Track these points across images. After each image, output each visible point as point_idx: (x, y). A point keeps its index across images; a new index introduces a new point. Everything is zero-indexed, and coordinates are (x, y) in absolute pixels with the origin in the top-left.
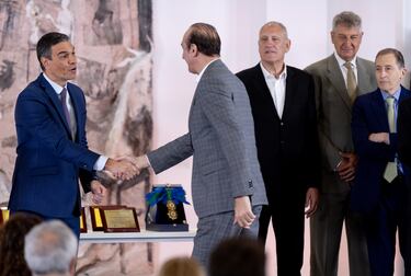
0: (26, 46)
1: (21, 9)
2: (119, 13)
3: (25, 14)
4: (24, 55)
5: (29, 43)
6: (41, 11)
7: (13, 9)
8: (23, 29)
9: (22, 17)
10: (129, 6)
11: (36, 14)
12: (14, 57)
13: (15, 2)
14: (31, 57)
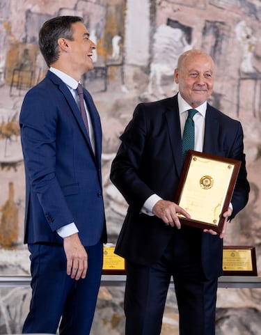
0: (236, 75)
1: (229, 31)
3: (234, 37)
4: (234, 86)
5: (239, 71)
6: (253, 34)
7: (221, 32)
8: (233, 55)
9: (230, 40)
11: (248, 37)
12: (222, 88)
13: (222, 23)
14: (241, 88)
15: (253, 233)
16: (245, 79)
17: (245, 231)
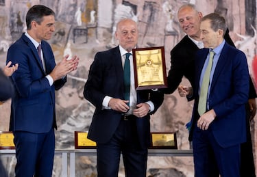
0: (163, 33)
1: (159, 7)
2: (232, 10)
3: (162, 10)
4: (162, 39)
5: (165, 31)
6: (173, 9)
7: (154, 8)
8: (161, 21)
9: (160, 13)
10: (239, 5)
11: (170, 11)
12: (155, 41)
13: (155, 3)
14: (166, 40)
15: (173, 125)
16: (168, 35)
17: (169, 124)
